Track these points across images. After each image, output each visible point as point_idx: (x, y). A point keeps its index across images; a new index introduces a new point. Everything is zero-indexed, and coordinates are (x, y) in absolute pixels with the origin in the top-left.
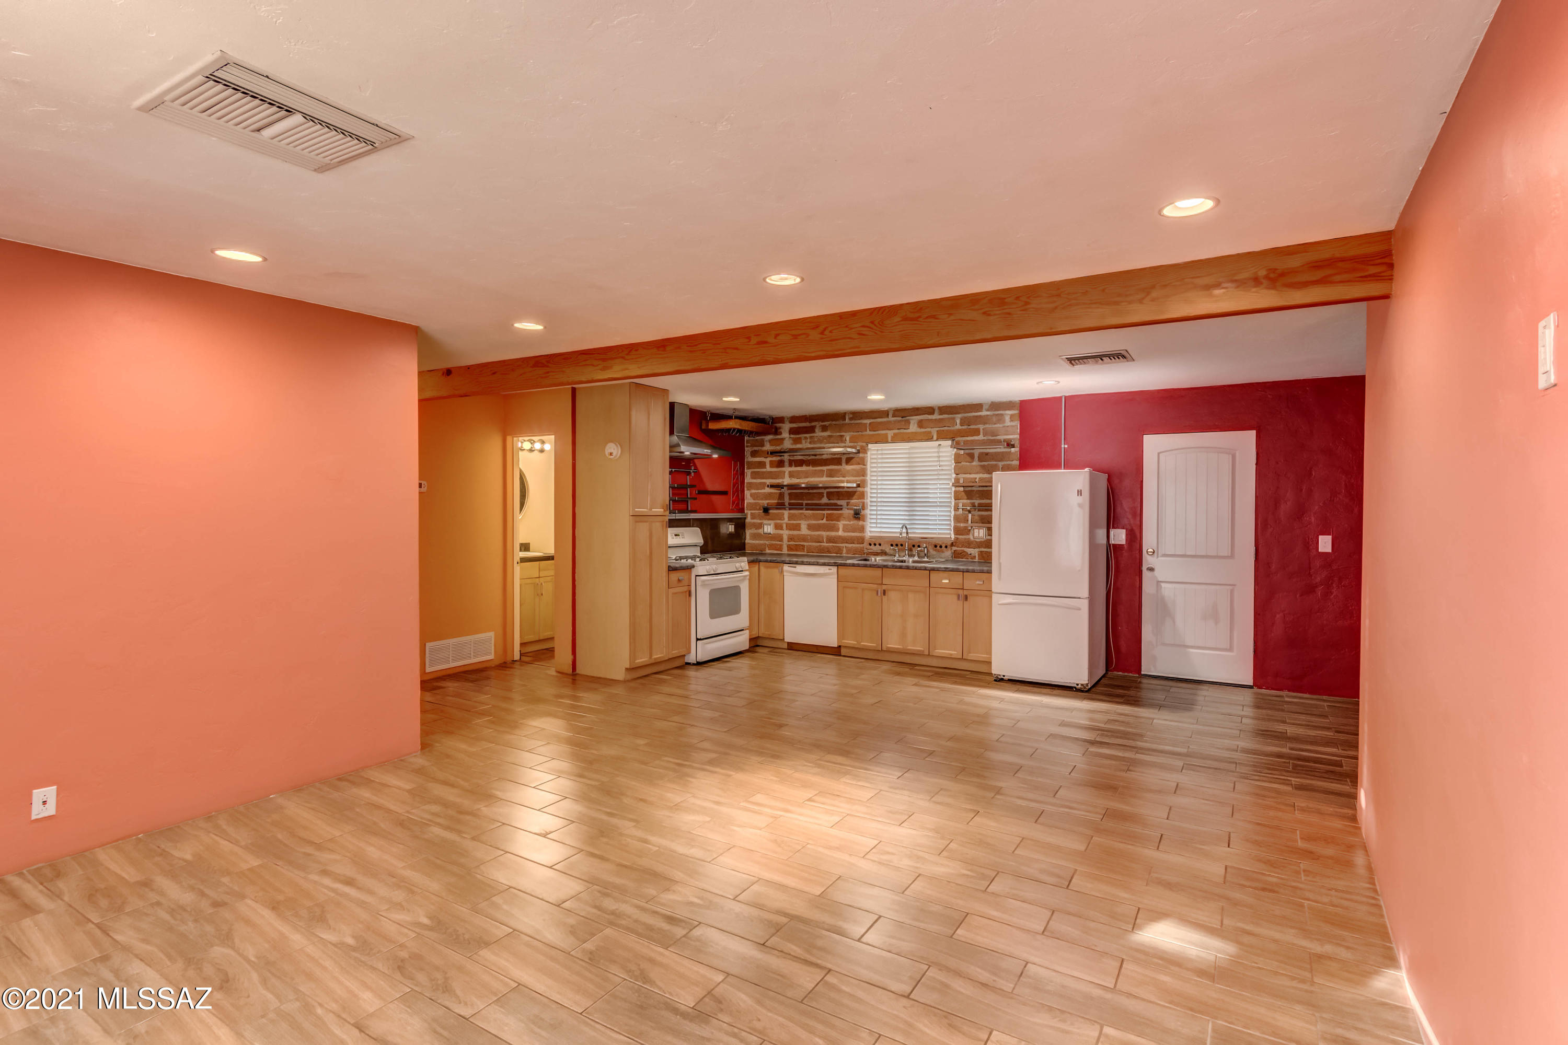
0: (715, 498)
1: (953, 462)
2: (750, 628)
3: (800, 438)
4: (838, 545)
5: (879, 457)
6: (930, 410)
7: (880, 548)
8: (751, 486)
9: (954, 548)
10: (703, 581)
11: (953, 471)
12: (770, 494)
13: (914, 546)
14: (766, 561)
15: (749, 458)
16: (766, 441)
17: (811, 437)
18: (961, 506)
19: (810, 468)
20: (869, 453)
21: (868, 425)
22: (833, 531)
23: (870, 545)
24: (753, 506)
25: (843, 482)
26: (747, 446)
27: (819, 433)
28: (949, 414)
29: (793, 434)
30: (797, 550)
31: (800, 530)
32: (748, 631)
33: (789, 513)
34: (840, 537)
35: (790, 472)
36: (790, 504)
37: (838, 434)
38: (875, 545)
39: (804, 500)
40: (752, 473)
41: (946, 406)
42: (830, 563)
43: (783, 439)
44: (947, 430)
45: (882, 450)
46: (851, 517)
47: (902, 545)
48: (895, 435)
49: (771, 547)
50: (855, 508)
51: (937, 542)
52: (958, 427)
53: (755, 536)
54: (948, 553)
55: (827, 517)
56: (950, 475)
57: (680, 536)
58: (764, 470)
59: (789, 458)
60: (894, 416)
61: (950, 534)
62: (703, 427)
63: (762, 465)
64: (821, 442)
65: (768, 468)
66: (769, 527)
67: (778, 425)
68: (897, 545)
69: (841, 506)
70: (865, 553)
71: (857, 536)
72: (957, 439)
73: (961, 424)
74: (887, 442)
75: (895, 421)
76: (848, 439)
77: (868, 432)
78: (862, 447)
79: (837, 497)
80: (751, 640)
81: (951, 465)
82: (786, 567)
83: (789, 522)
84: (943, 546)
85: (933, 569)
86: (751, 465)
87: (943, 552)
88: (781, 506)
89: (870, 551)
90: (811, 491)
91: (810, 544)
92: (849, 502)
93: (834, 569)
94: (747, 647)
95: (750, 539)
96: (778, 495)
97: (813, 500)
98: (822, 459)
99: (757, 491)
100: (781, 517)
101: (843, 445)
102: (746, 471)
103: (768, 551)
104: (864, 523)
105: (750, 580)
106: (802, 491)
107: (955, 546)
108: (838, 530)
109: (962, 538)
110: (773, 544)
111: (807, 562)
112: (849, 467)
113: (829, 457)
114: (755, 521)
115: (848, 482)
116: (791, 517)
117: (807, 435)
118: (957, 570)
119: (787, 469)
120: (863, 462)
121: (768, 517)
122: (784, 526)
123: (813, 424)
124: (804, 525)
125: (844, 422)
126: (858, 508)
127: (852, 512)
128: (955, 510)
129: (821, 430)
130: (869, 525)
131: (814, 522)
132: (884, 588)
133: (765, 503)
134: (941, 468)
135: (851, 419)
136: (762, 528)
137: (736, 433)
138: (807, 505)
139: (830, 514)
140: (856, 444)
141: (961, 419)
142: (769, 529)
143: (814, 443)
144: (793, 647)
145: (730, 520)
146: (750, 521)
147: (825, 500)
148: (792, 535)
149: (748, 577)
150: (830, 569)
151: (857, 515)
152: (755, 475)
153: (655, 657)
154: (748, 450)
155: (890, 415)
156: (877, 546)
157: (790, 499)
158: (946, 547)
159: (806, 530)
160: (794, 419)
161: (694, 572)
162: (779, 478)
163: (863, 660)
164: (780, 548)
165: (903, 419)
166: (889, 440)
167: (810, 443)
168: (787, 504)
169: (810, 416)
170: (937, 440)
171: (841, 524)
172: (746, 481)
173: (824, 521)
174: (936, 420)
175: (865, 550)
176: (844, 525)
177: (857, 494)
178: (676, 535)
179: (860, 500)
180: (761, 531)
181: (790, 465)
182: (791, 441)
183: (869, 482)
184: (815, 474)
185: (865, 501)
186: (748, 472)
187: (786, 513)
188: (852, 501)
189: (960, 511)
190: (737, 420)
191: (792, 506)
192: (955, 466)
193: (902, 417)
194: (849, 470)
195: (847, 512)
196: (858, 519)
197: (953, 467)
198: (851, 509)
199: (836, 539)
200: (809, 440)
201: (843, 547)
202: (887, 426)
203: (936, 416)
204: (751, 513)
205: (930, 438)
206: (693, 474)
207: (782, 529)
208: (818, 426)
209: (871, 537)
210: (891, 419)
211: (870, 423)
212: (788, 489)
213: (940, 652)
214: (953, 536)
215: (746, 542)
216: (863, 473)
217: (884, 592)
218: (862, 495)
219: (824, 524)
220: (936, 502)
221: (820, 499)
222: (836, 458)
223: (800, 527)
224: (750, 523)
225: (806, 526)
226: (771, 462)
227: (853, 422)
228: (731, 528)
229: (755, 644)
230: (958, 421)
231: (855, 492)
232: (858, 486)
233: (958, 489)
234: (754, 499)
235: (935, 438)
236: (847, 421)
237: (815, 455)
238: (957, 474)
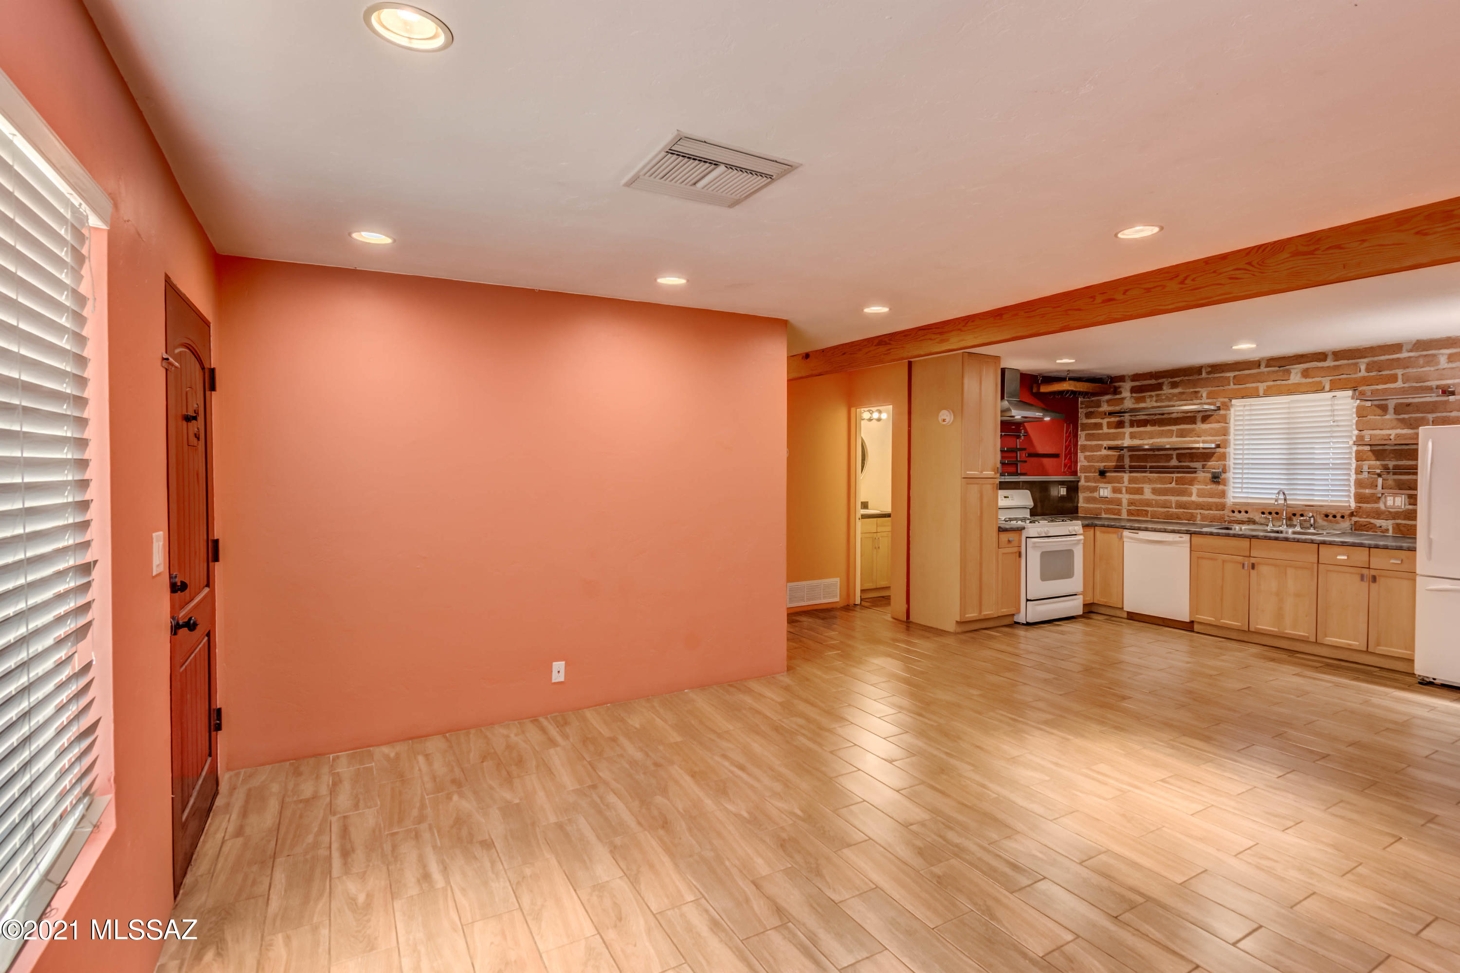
0: (1045, 461)
1: (1355, 416)
2: (1084, 593)
3: (1144, 397)
4: (1190, 511)
5: (1247, 413)
6: (1321, 356)
7: (1247, 515)
8: (1085, 448)
9: (1354, 519)
10: (1035, 543)
11: (1354, 427)
12: (1107, 456)
13: (1294, 515)
14: (1103, 526)
15: (1083, 420)
16: (1103, 401)
17: (1157, 395)
18: (1365, 468)
19: (1157, 428)
20: (1232, 410)
21: (1231, 379)
22: (1184, 495)
23: (1233, 512)
24: (1085, 469)
25: (1198, 442)
26: (1082, 408)
27: (1167, 390)
28: (1348, 360)
29: (1135, 393)
30: (1138, 515)
31: (1142, 494)
32: (1081, 597)
33: (1129, 477)
34: (1193, 502)
35: (1131, 433)
36: (1130, 467)
37: (1192, 390)
38: (1240, 512)
39: (1147, 462)
40: (1087, 435)
41: (1345, 350)
42: (1181, 530)
43: (1123, 399)
44: (1345, 379)
45: (1251, 405)
46: (1208, 481)
47: (1277, 513)
48: (1269, 387)
49: (1107, 511)
50: (1214, 470)
51: (1329, 511)
52: (1363, 373)
53: (1088, 500)
54: (1346, 524)
55: (1176, 481)
56: (1351, 431)
57: (1010, 498)
58: (1100, 432)
59: (1130, 418)
60: (1267, 366)
61: (1349, 501)
62: (1035, 390)
63: (1099, 426)
64: (1169, 399)
65: (1105, 430)
66: (1106, 490)
67: (1117, 384)
68: (1270, 513)
69: (1196, 468)
70: (1225, 521)
71: (1215, 503)
72: (1360, 389)
73: (1368, 370)
74: (1258, 396)
75: (1269, 372)
76: (1204, 395)
77: (1232, 386)
78: (1224, 404)
79: (1190, 459)
80: (1085, 605)
81: (1351, 420)
82: (1126, 533)
83: (1130, 485)
84: (1339, 516)
85: (1324, 543)
86: (1085, 427)
87: (1337, 523)
88: (1119, 468)
89: (1232, 519)
90: (1157, 453)
91: (1155, 509)
92: (1206, 465)
93: (1186, 537)
94: (1081, 613)
95: (1084, 503)
96: (1116, 458)
97: (1159, 462)
98: (1171, 418)
99: (1092, 454)
100: (1120, 480)
101: (1199, 401)
102: (1079, 433)
103: (1104, 516)
104: (1225, 488)
105: (1084, 544)
106: (1145, 453)
107: (1355, 516)
108: (1190, 495)
109: (1366, 507)
110: (1110, 509)
111: (1152, 528)
112: (1205, 426)
113: (1180, 415)
114: (1089, 484)
115: (1204, 442)
116: (1131, 481)
117: (1153, 393)
118: (1361, 545)
119: (1128, 430)
120: (1225, 420)
121: (1105, 480)
122: (1124, 490)
123: (1160, 381)
124: (1147, 489)
125: (1200, 377)
126: (1218, 470)
127: (1209, 475)
128: (1356, 473)
129: (1170, 387)
130: (1232, 490)
131: (1159, 486)
132: (1252, 562)
133: (1102, 465)
134: (1335, 424)
135: (1209, 373)
136: (1098, 492)
137: (1070, 395)
138: (1151, 467)
139: (1181, 477)
140: (1215, 400)
141: (1368, 364)
142: (1105, 492)
143: (1162, 401)
144: (1133, 617)
145: (1062, 483)
146: (1084, 484)
147: (1174, 462)
148: (1133, 499)
149: (1082, 542)
150: (1180, 537)
151: (1216, 478)
152: (1089, 437)
153: (984, 613)
154: (1082, 412)
155: (1263, 365)
156: (1243, 513)
157: (1131, 461)
158: (1343, 517)
159: (1151, 494)
160: (1136, 377)
161: (1025, 534)
162: (1118, 440)
163: (1223, 640)
164: (1119, 513)
165: (1281, 369)
166: (1261, 394)
167: (1156, 401)
168: (1127, 466)
169: (1156, 373)
170: (1330, 391)
171: (1194, 489)
172: (1079, 443)
173: (1173, 485)
174: (1328, 367)
175: (1226, 517)
176: (1198, 489)
177: (1215, 455)
178: (1005, 497)
179: (1219, 462)
180: (1096, 495)
181: (1132, 426)
182: (1133, 401)
183: (1232, 442)
184: (1162, 434)
185: (1227, 463)
186: (1082, 434)
187: (1126, 476)
188: (1210, 463)
189: (1365, 475)
190: (1071, 382)
191: (1133, 469)
192: (1357, 421)
193: (1279, 367)
194: (1206, 429)
195: (1201, 475)
196: (1218, 483)
197: (1354, 421)
198: (1208, 472)
199: (1188, 505)
200: (1154, 399)
201: (1197, 514)
202: (1259, 378)
203: (1329, 363)
204: (1085, 476)
205: (1320, 389)
206: (1023, 438)
207: (1121, 493)
208: (1166, 382)
209: (1235, 504)
210: (1263, 369)
211: (1234, 376)
212: (1129, 451)
213: (1331, 640)
214: (1353, 505)
215: (1079, 505)
216: (1225, 432)
217: (1253, 566)
218: (1223, 457)
219: (1173, 488)
220: (1328, 464)
221: (1169, 461)
222: (1189, 416)
223: (1143, 491)
224: (1083, 486)
225: (1150, 490)
226: (1108, 423)
227: (1210, 376)
228: (1063, 491)
229: (1090, 610)
230: (1363, 367)
231: (1214, 453)
232: (1218, 446)
233: (1361, 448)
234: (1088, 462)
235: (1327, 388)
236: (1204, 375)
237: (1163, 414)
238: (1360, 431)
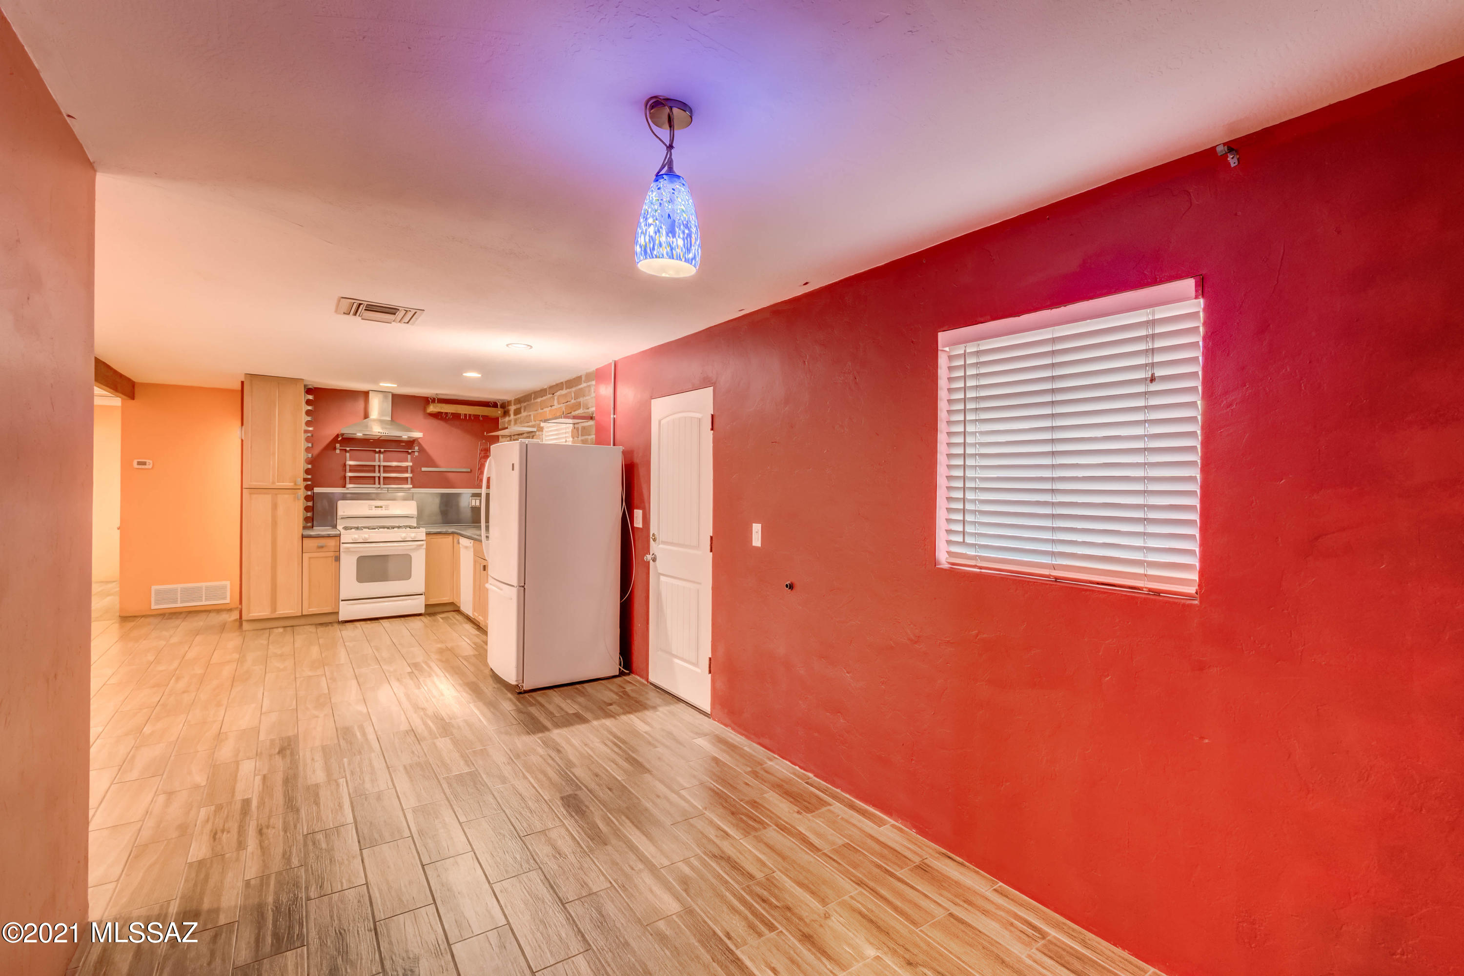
0: (448, 475)
2: (426, 594)
3: (517, 419)
6: (562, 385)
10: (348, 548)
16: (506, 423)
17: (520, 418)
20: (543, 431)
21: (539, 404)
27: (523, 413)
28: (569, 388)
29: (515, 413)
32: (422, 597)
41: (568, 380)
43: (511, 421)
44: (568, 405)
52: (572, 401)
57: (384, 508)
62: (423, 410)
64: (523, 421)
67: (507, 408)
72: (572, 415)
73: (573, 398)
74: (548, 419)
75: (549, 399)
76: (532, 418)
77: (541, 410)
78: (538, 426)
80: (427, 605)
82: (460, 540)
93: (472, 543)
94: (422, 611)
101: (530, 424)
105: (427, 550)
123: (522, 404)
129: (524, 410)
140: (537, 422)
141: (574, 393)
145: (471, 495)
149: (424, 547)
153: (282, 612)
160: (515, 401)
161: (342, 540)
167: (520, 423)
169: (520, 398)
178: (376, 507)
182: (514, 422)
203: (564, 391)
206: (416, 454)
210: (546, 396)
227: (534, 401)
228: (473, 502)
229: (432, 610)
230: (572, 395)
235: (564, 414)
236: (531, 400)
